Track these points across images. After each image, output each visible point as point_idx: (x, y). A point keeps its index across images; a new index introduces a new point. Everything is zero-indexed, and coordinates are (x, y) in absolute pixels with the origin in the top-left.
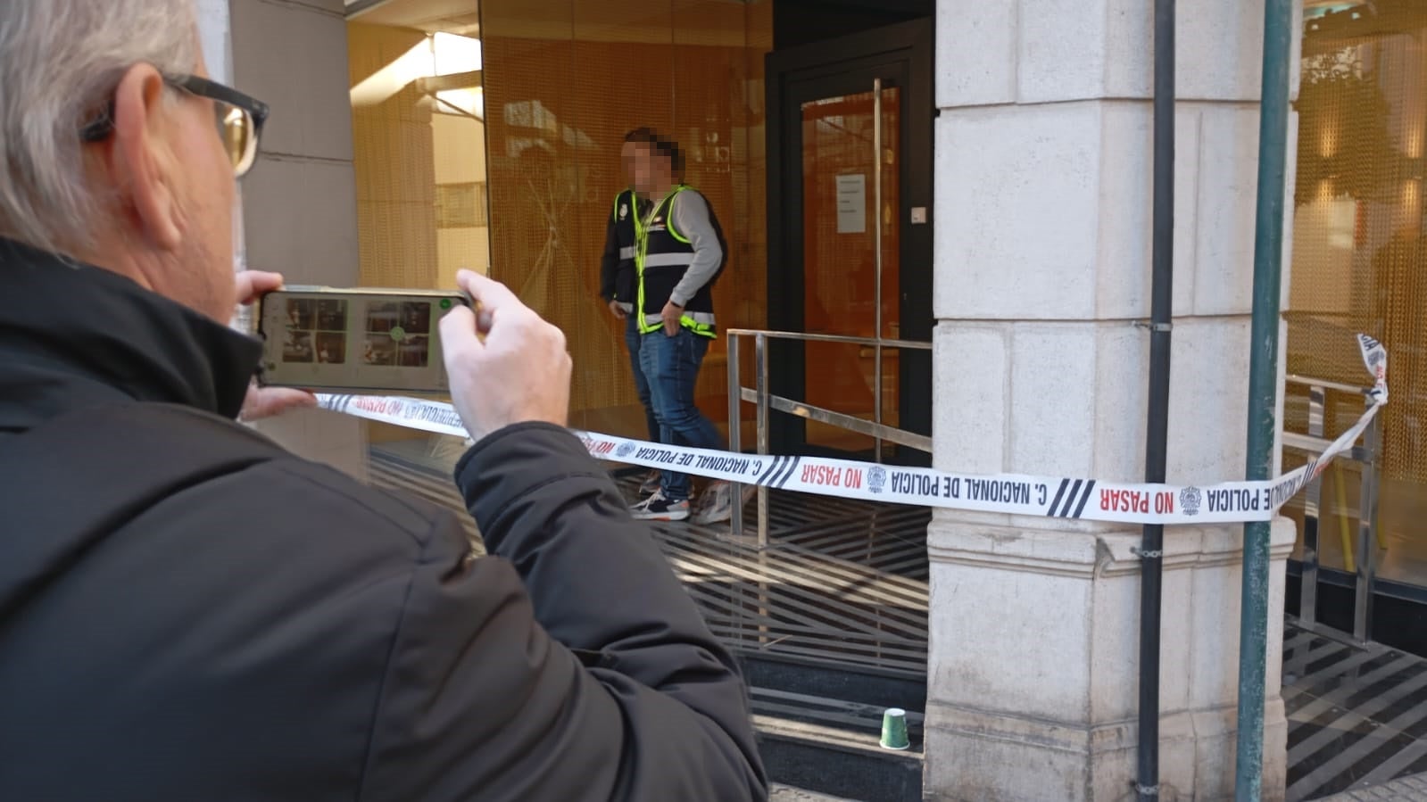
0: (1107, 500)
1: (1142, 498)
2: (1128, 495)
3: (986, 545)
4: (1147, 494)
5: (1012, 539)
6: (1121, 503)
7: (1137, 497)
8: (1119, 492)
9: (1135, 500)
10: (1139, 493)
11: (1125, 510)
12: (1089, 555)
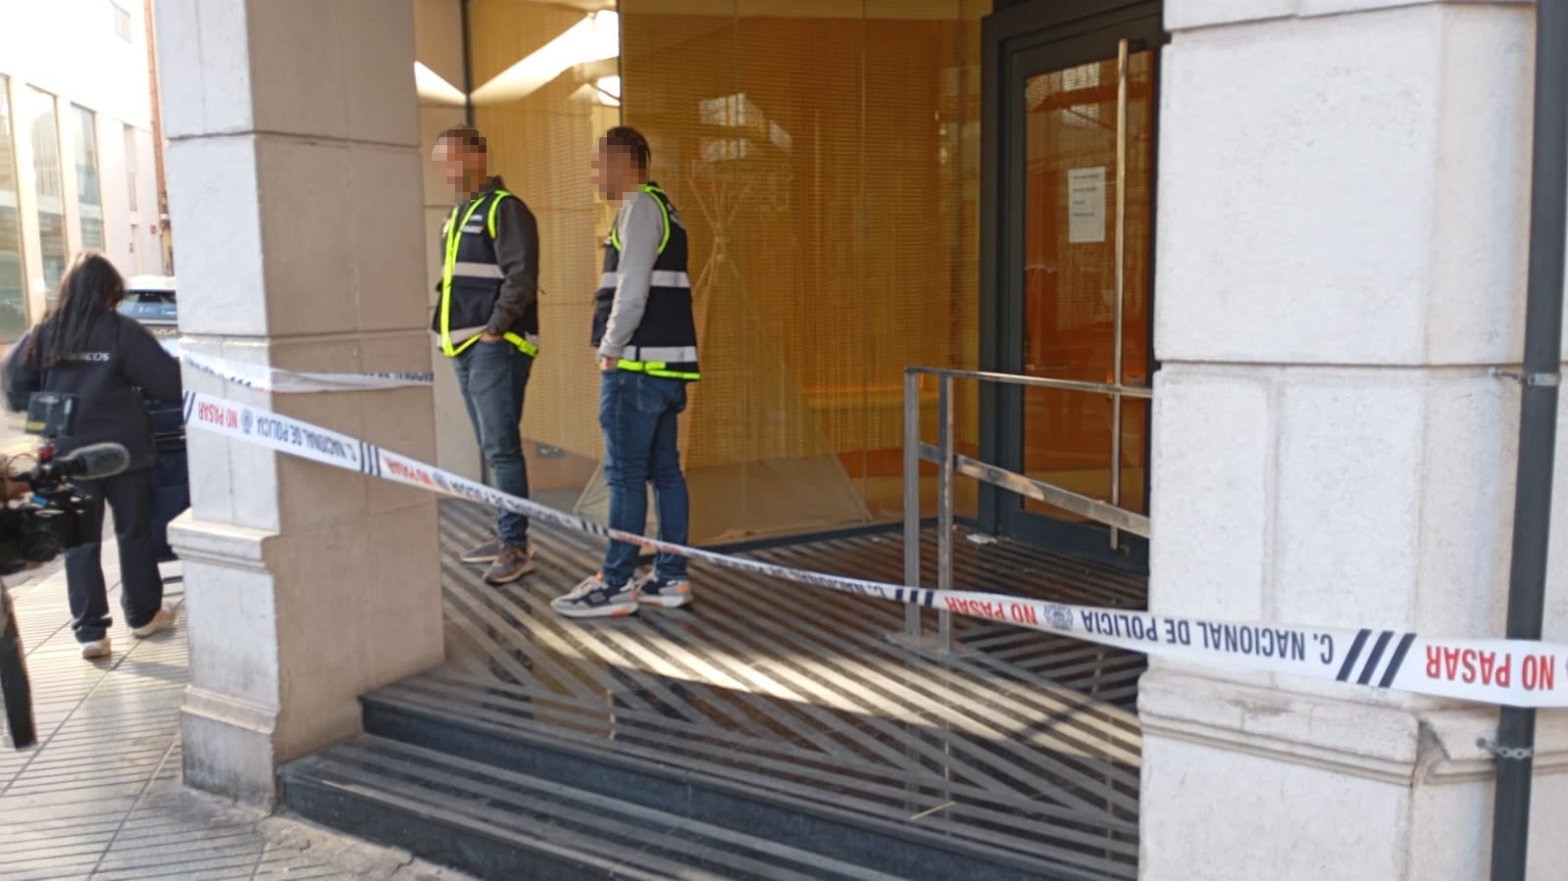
0: (1437, 662)
1: (1499, 662)
2: (1474, 657)
3: (1232, 717)
4: (1508, 658)
5: (1275, 711)
6: (1461, 669)
7: (1491, 660)
8: (1457, 651)
9: (1487, 666)
10: (1493, 655)
11: (1469, 680)
12: (1404, 749)
